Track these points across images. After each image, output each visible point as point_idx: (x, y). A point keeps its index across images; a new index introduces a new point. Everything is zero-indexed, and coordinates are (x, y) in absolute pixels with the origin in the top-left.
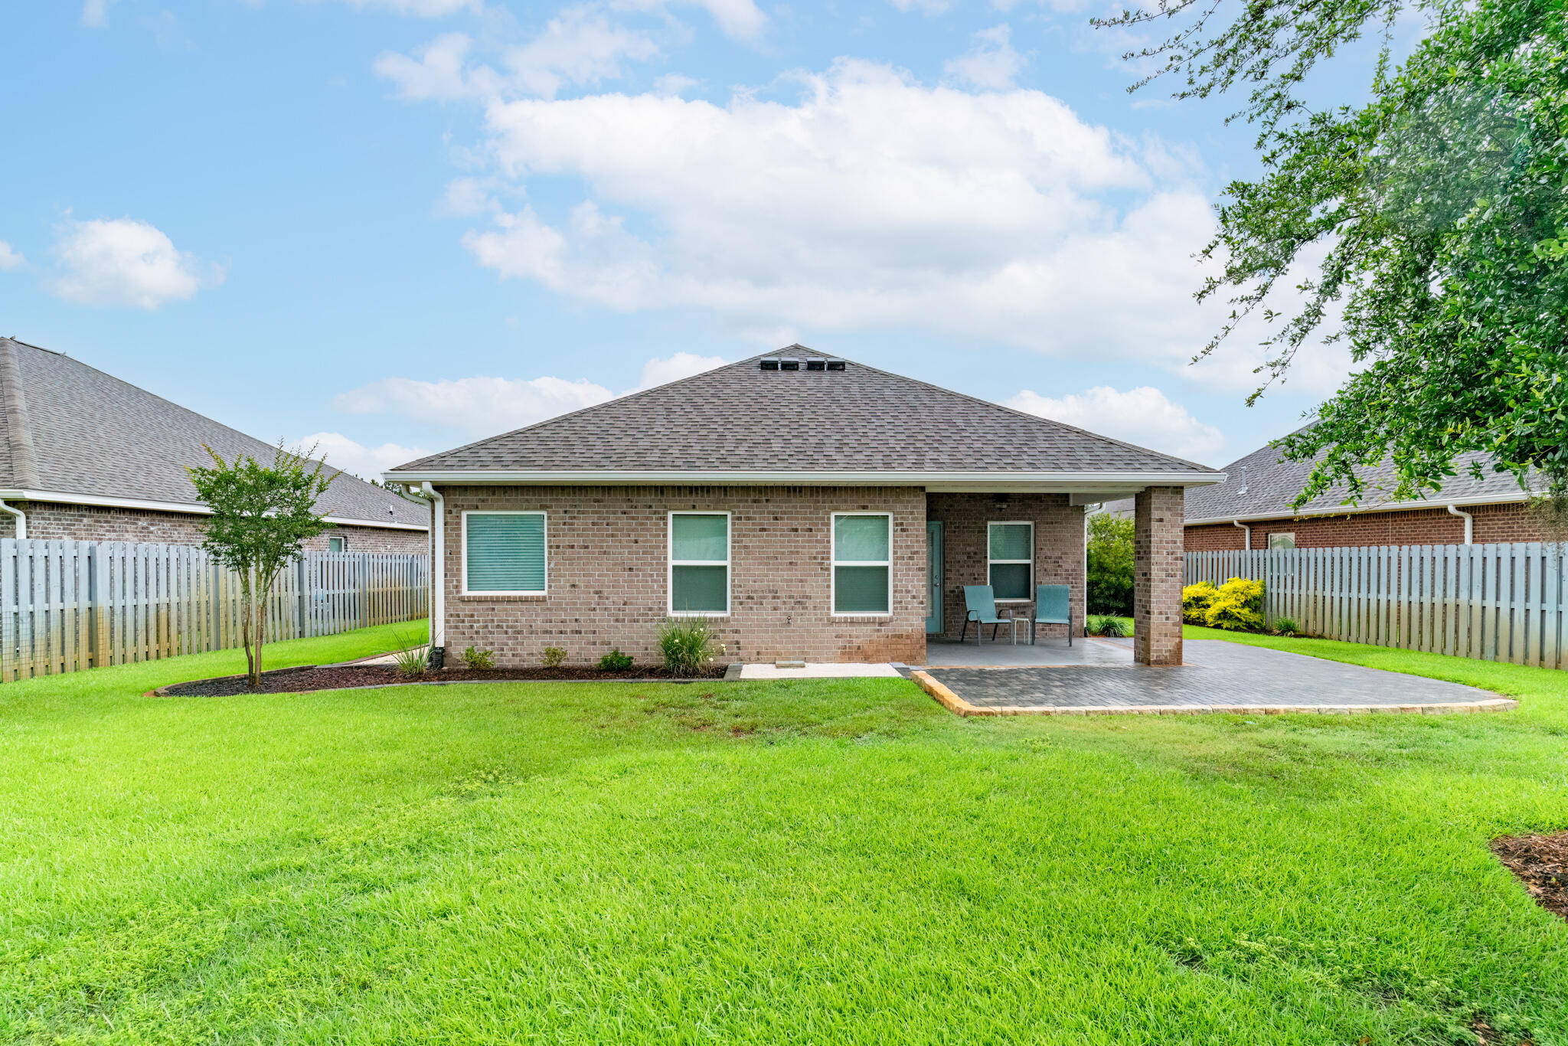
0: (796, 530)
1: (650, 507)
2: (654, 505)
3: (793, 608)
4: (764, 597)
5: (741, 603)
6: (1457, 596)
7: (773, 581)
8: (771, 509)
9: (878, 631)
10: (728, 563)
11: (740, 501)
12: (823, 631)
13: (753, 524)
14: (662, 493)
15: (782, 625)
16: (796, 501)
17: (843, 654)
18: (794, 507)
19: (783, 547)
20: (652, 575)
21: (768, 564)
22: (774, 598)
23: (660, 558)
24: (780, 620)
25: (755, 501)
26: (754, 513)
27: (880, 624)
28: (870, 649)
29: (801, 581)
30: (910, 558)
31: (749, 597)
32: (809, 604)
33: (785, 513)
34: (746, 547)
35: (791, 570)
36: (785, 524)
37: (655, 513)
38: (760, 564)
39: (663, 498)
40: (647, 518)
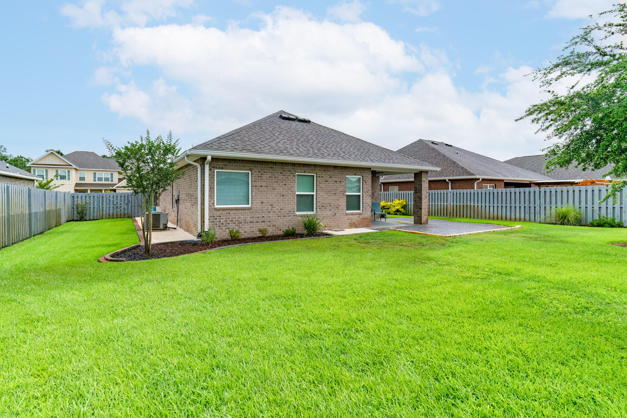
0: (336, 182)
1: (290, 171)
2: (291, 170)
3: (335, 210)
4: (327, 206)
5: (320, 208)
6: (467, 203)
7: (330, 200)
8: (329, 174)
9: (359, 217)
10: (314, 193)
11: (319, 170)
12: (344, 218)
13: (324, 179)
14: (294, 166)
15: (332, 216)
16: (337, 171)
17: (350, 225)
18: (336, 173)
19: (332, 188)
20: (291, 198)
21: (328, 194)
22: (330, 206)
23: (293, 191)
24: (331, 214)
25: (324, 171)
26: (324, 175)
27: (360, 215)
28: (357, 223)
29: (338, 200)
30: (367, 192)
31: (323, 206)
32: (340, 208)
33: (333, 175)
34: (321, 187)
35: (334, 196)
36: (333, 179)
37: (292, 173)
38: (325, 194)
39: (295, 168)
40: (289, 176)
